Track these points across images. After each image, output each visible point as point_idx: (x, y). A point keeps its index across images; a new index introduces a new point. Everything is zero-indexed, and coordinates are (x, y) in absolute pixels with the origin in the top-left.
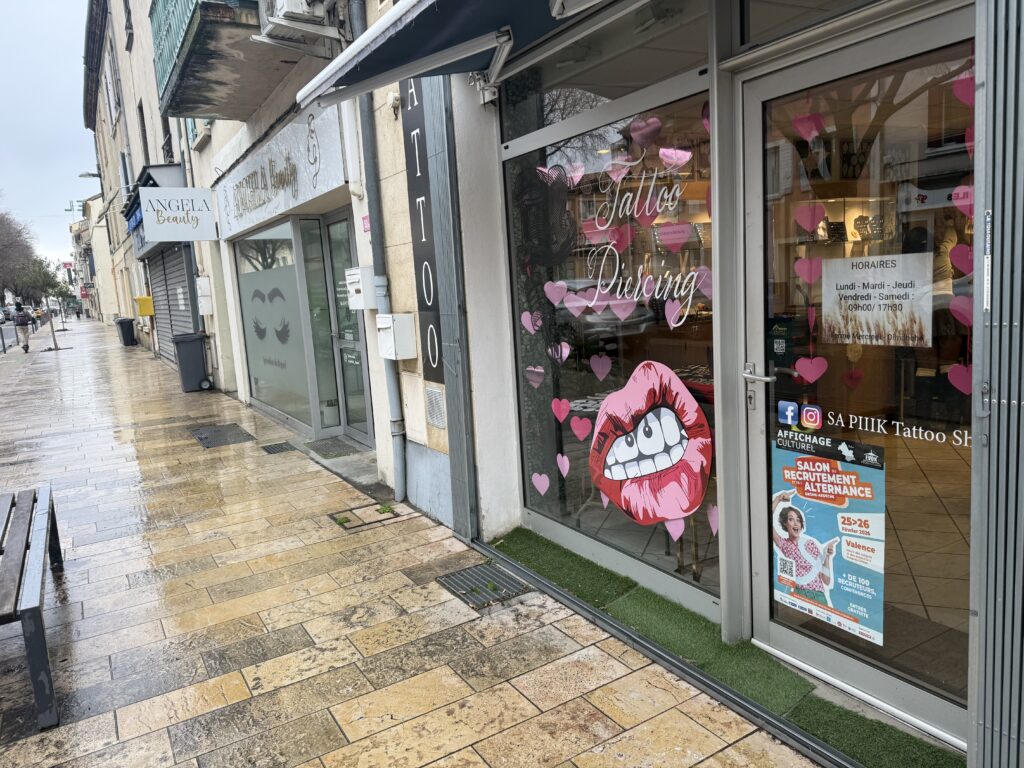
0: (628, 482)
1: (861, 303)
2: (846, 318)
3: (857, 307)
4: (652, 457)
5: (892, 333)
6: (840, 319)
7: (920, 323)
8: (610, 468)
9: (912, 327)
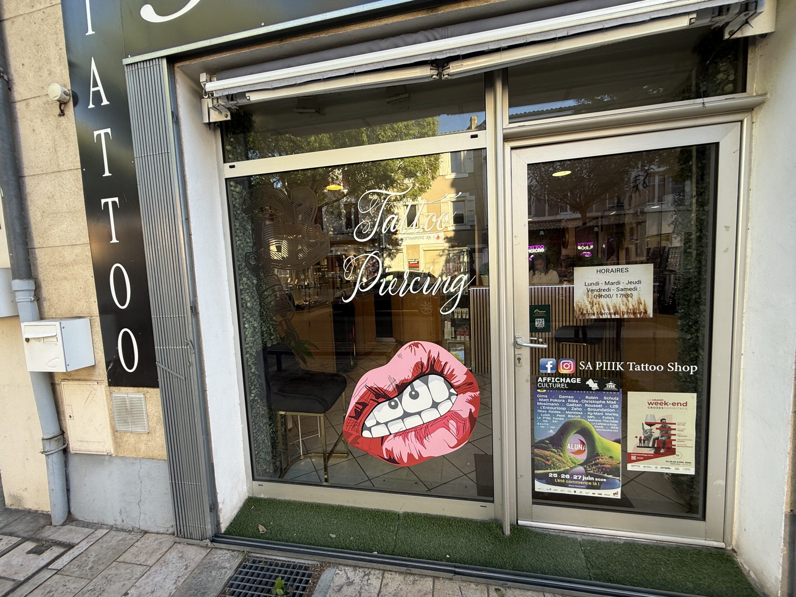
0: (392, 436)
1: (603, 293)
2: (592, 304)
3: (600, 296)
4: (419, 413)
5: (625, 311)
6: (587, 303)
7: (645, 305)
8: (369, 429)
9: (639, 306)
